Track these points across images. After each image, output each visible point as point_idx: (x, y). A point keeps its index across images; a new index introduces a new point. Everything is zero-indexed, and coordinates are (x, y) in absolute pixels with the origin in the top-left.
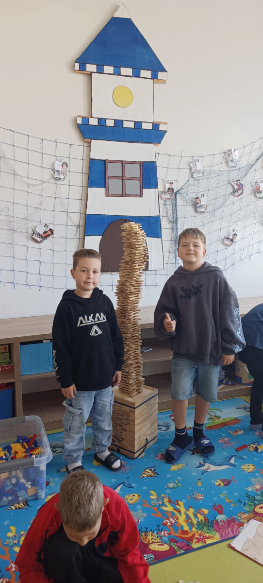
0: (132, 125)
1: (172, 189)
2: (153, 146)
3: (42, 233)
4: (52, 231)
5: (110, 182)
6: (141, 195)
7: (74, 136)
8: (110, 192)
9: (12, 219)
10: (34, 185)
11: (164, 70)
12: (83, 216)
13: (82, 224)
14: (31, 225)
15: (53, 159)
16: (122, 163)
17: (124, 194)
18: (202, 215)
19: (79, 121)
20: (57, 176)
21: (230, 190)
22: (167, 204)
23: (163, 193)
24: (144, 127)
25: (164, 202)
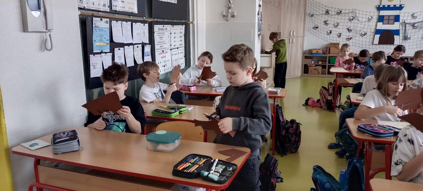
0: (393, 6)
1: (405, 22)
2: (399, 11)
3: (363, 34)
4: (366, 33)
5: (385, 21)
6: (394, 24)
7: (375, 10)
8: (384, 23)
9: (356, 30)
10: (363, 23)
12: (375, 30)
13: (375, 31)
14: (361, 32)
15: (369, 16)
16: (389, 16)
17: (388, 24)
19: (377, 6)
20: (369, 20)
22: (403, 26)
23: (401, 23)
24: (397, 6)
25: (401, 26)
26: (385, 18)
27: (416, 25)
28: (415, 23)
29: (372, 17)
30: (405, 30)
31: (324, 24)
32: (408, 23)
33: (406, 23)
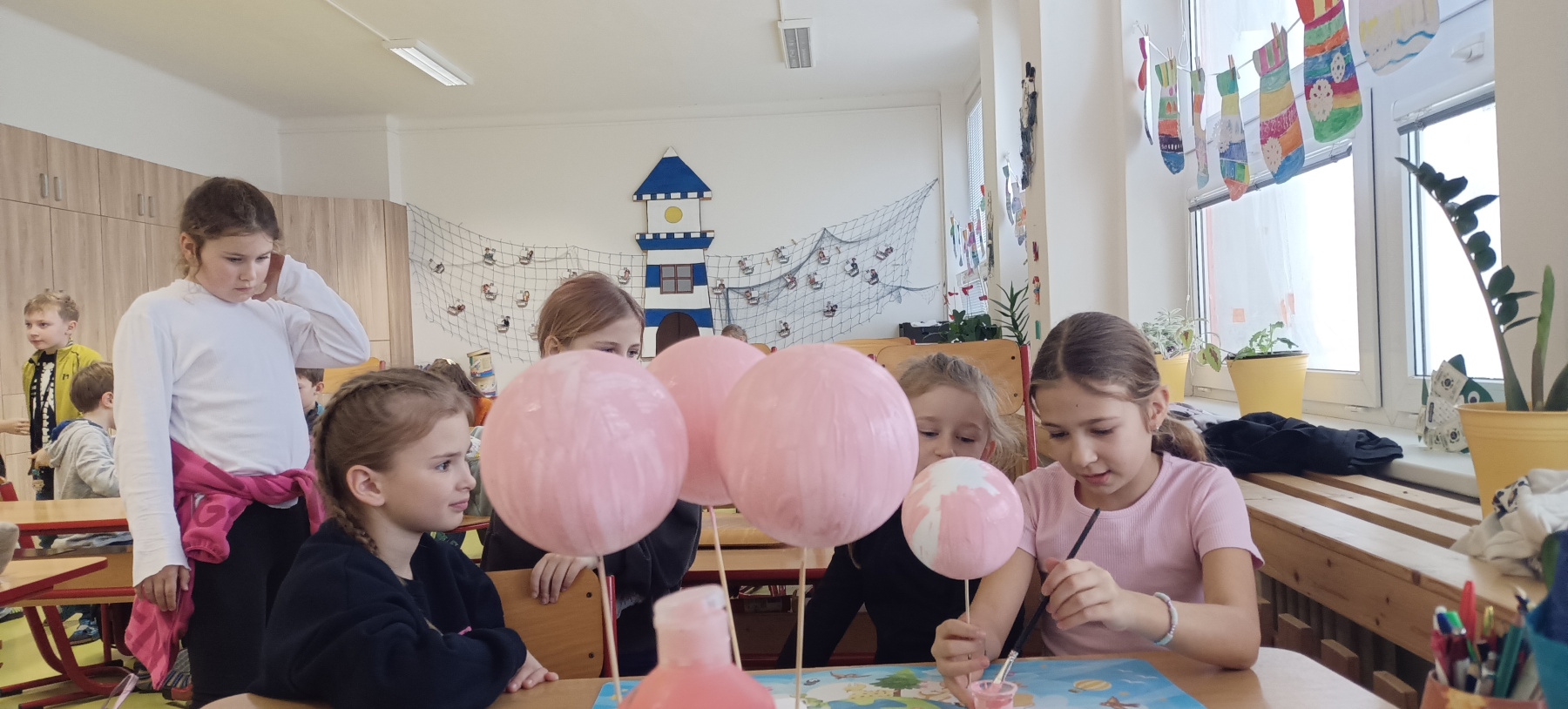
0: (682, 236)
1: (724, 285)
2: (701, 250)
5: (665, 283)
6: (692, 292)
7: (636, 249)
8: (665, 288)
11: (708, 190)
15: (617, 268)
16: (675, 266)
17: (676, 291)
18: (756, 307)
19: (638, 237)
21: (783, 283)
22: (719, 298)
23: (713, 289)
24: (693, 236)
25: (715, 296)
26: (665, 273)
27: (755, 294)
28: (752, 288)
29: (627, 271)
30: (728, 308)
31: (483, 294)
32: (732, 289)
33: (726, 286)
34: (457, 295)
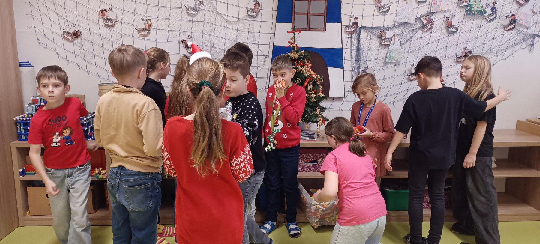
5: (297, 18)
6: (324, 29)
10: (231, 22)
13: (271, 54)
16: (308, 0)
17: (308, 29)
20: (250, 14)
22: (351, 38)
23: (346, 27)
25: (347, 35)
26: (298, 8)
30: (358, 49)
31: (101, 20)
32: (365, 28)
34: (73, 19)
